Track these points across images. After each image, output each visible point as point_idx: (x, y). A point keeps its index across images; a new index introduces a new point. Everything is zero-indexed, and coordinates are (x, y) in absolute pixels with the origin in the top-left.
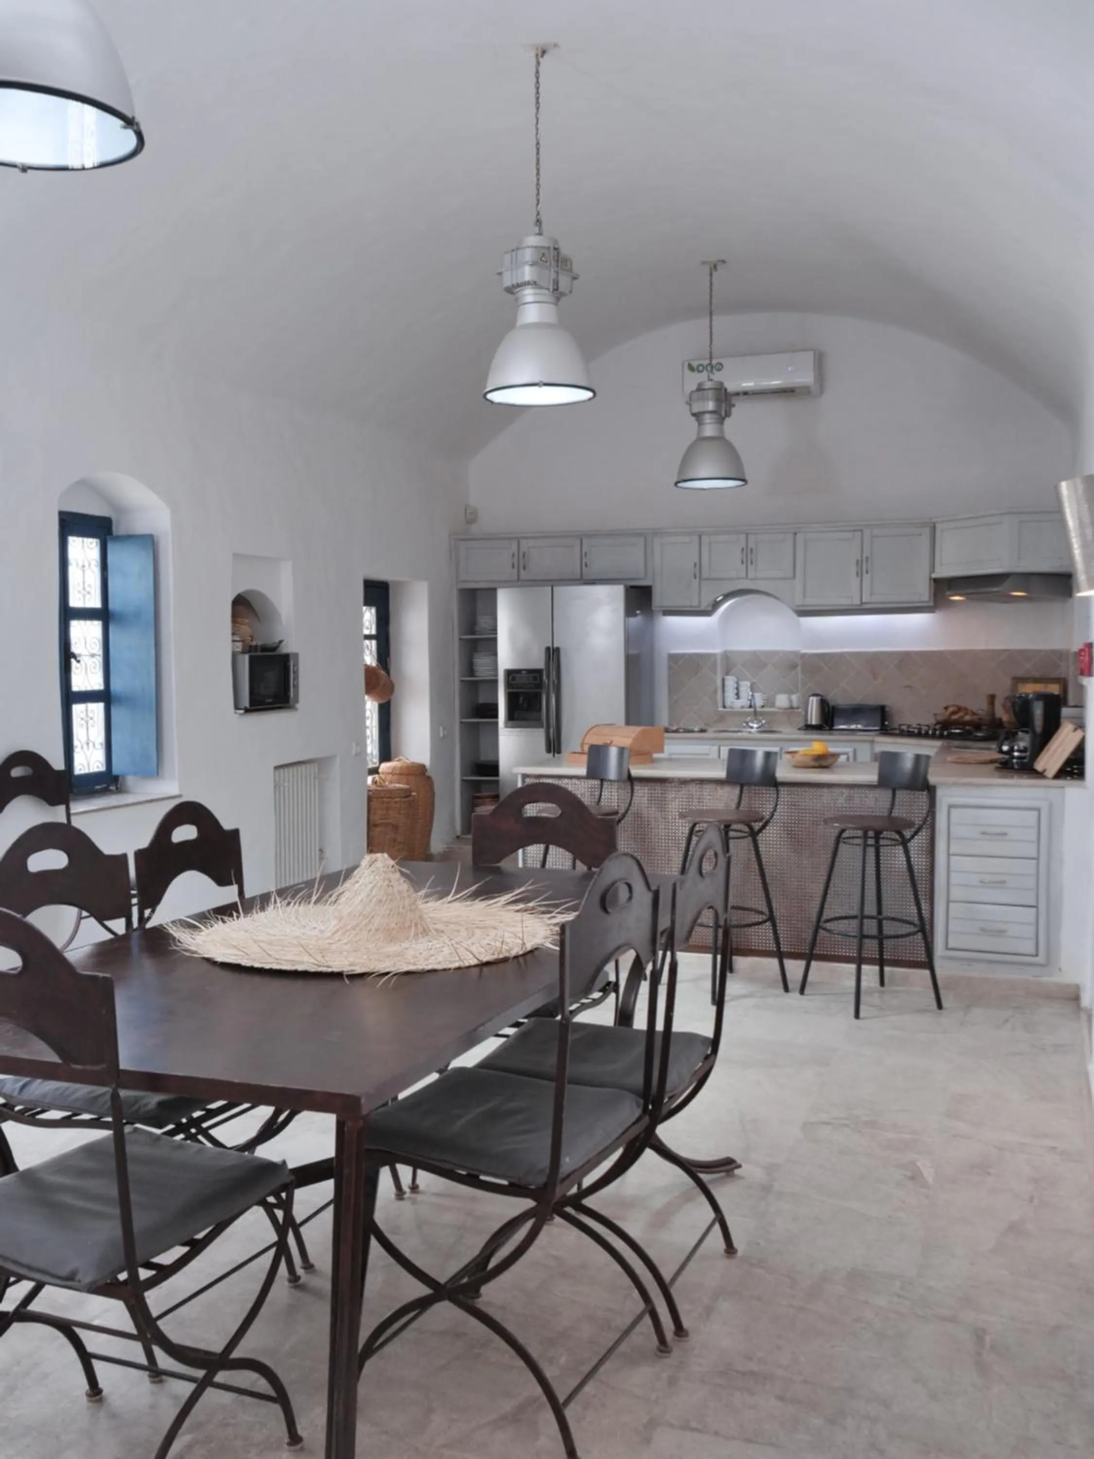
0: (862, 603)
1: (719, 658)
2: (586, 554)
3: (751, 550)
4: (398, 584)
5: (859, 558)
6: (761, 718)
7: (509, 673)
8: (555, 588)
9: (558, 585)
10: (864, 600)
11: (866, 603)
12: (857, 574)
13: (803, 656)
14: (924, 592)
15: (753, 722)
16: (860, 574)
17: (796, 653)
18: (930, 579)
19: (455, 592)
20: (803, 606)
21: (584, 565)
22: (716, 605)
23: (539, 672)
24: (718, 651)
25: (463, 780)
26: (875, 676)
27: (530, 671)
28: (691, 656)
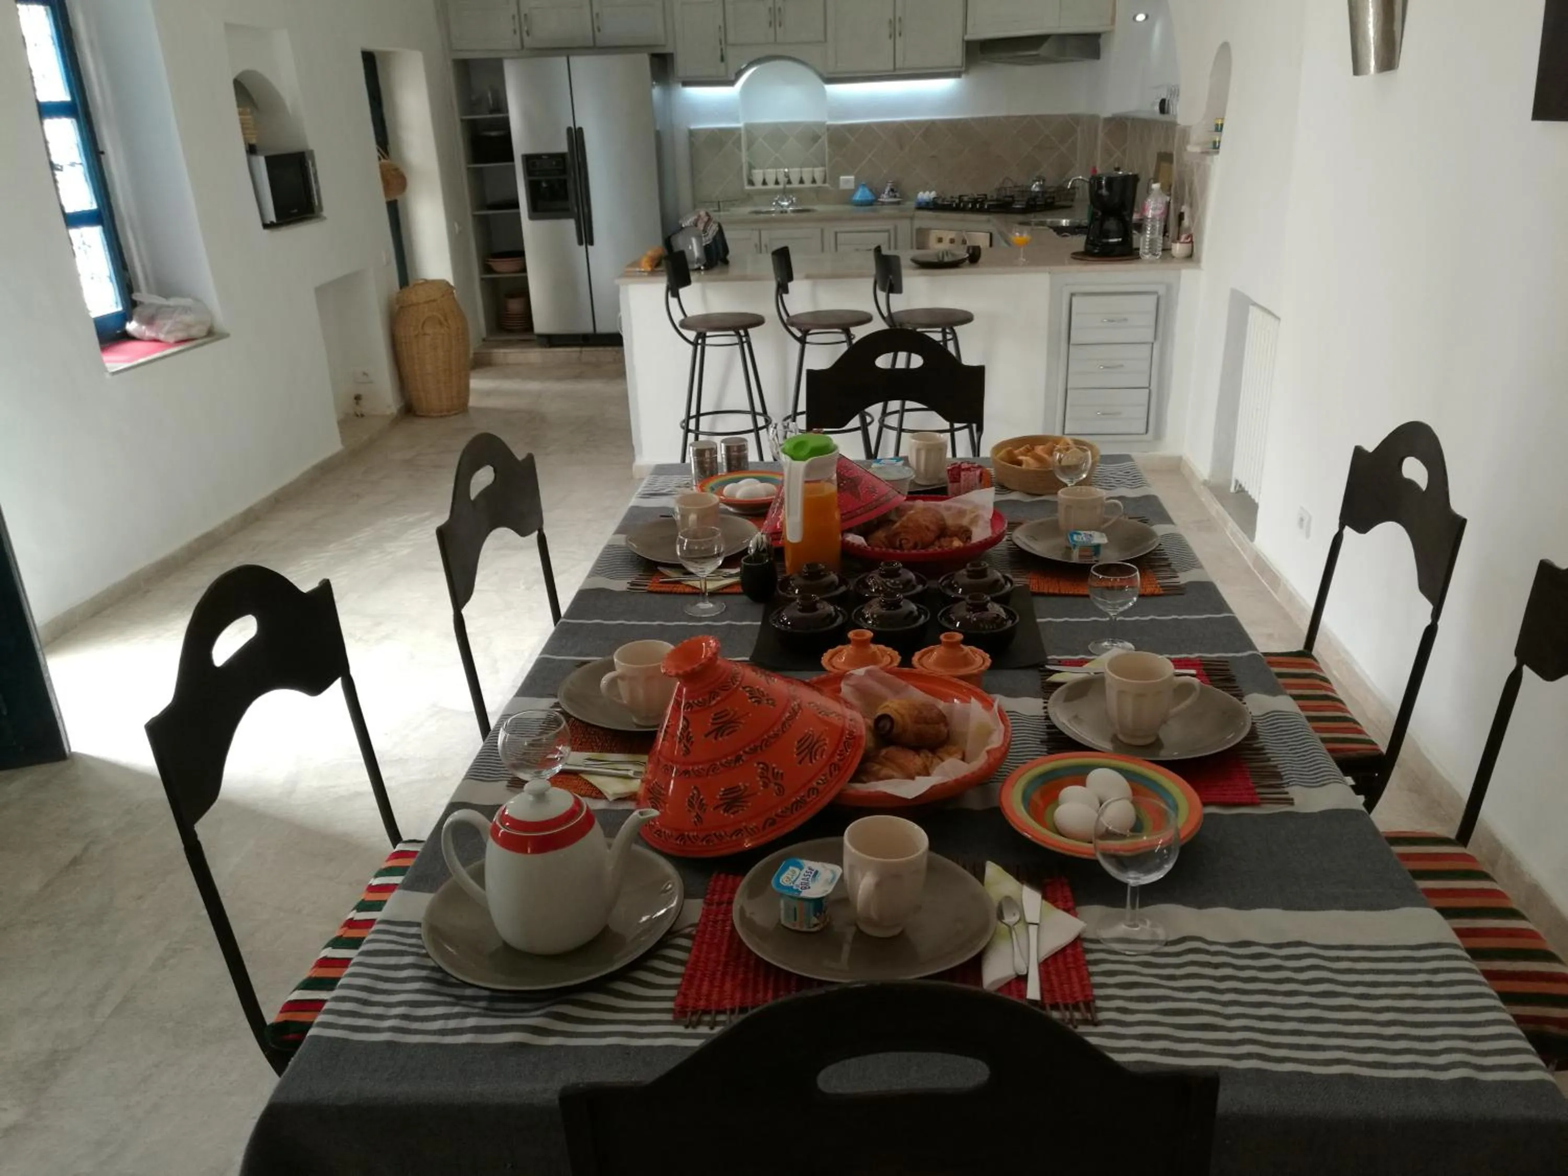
0: (895, 69)
1: (743, 132)
2: (597, 15)
3: (780, 9)
4: (386, 54)
5: (892, 17)
6: (791, 196)
7: (529, 160)
8: (571, 59)
9: (574, 55)
10: (897, 66)
11: (900, 69)
12: (890, 36)
13: (829, 128)
14: (956, 55)
15: (783, 200)
16: (892, 36)
17: (821, 125)
18: (963, 40)
19: (450, 63)
20: (833, 73)
21: (596, 29)
22: (739, 74)
23: (562, 156)
24: (740, 125)
25: (482, 279)
26: (901, 148)
27: (551, 156)
28: (712, 131)
